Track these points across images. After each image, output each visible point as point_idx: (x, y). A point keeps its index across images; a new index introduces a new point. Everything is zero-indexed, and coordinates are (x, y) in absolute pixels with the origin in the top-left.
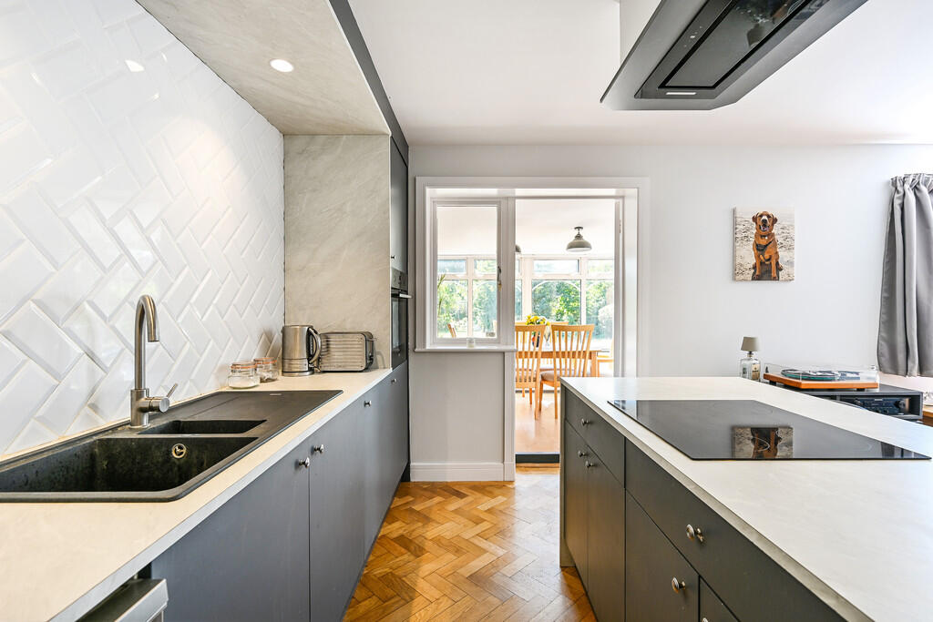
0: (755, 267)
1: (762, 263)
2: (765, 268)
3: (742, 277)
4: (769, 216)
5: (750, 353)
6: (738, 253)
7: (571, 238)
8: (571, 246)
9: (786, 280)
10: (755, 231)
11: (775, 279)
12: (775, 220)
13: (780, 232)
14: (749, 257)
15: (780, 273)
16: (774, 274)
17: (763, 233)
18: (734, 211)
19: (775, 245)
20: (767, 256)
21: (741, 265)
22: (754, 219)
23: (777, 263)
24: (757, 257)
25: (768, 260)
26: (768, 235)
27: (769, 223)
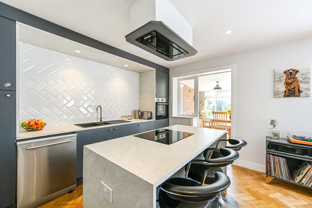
0: (285, 92)
1: (289, 90)
2: (291, 92)
3: (278, 96)
4: (293, 70)
5: (274, 126)
6: (276, 87)
7: (215, 86)
8: (215, 89)
9: (304, 97)
10: (285, 77)
11: (297, 96)
12: (297, 72)
13: (300, 76)
14: (282, 88)
15: (301, 94)
16: (297, 94)
17: (290, 78)
18: (274, 70)
19: (298, 82)
20: (292, 87)
21: (278, 91)
22: (285, 72)
23: (299, 90)
24: (287, 88)
25: (294, 88)
26: (293, 78)
27: (293, 73)
